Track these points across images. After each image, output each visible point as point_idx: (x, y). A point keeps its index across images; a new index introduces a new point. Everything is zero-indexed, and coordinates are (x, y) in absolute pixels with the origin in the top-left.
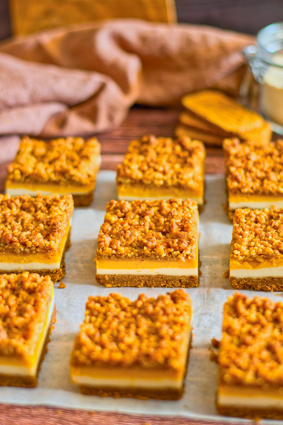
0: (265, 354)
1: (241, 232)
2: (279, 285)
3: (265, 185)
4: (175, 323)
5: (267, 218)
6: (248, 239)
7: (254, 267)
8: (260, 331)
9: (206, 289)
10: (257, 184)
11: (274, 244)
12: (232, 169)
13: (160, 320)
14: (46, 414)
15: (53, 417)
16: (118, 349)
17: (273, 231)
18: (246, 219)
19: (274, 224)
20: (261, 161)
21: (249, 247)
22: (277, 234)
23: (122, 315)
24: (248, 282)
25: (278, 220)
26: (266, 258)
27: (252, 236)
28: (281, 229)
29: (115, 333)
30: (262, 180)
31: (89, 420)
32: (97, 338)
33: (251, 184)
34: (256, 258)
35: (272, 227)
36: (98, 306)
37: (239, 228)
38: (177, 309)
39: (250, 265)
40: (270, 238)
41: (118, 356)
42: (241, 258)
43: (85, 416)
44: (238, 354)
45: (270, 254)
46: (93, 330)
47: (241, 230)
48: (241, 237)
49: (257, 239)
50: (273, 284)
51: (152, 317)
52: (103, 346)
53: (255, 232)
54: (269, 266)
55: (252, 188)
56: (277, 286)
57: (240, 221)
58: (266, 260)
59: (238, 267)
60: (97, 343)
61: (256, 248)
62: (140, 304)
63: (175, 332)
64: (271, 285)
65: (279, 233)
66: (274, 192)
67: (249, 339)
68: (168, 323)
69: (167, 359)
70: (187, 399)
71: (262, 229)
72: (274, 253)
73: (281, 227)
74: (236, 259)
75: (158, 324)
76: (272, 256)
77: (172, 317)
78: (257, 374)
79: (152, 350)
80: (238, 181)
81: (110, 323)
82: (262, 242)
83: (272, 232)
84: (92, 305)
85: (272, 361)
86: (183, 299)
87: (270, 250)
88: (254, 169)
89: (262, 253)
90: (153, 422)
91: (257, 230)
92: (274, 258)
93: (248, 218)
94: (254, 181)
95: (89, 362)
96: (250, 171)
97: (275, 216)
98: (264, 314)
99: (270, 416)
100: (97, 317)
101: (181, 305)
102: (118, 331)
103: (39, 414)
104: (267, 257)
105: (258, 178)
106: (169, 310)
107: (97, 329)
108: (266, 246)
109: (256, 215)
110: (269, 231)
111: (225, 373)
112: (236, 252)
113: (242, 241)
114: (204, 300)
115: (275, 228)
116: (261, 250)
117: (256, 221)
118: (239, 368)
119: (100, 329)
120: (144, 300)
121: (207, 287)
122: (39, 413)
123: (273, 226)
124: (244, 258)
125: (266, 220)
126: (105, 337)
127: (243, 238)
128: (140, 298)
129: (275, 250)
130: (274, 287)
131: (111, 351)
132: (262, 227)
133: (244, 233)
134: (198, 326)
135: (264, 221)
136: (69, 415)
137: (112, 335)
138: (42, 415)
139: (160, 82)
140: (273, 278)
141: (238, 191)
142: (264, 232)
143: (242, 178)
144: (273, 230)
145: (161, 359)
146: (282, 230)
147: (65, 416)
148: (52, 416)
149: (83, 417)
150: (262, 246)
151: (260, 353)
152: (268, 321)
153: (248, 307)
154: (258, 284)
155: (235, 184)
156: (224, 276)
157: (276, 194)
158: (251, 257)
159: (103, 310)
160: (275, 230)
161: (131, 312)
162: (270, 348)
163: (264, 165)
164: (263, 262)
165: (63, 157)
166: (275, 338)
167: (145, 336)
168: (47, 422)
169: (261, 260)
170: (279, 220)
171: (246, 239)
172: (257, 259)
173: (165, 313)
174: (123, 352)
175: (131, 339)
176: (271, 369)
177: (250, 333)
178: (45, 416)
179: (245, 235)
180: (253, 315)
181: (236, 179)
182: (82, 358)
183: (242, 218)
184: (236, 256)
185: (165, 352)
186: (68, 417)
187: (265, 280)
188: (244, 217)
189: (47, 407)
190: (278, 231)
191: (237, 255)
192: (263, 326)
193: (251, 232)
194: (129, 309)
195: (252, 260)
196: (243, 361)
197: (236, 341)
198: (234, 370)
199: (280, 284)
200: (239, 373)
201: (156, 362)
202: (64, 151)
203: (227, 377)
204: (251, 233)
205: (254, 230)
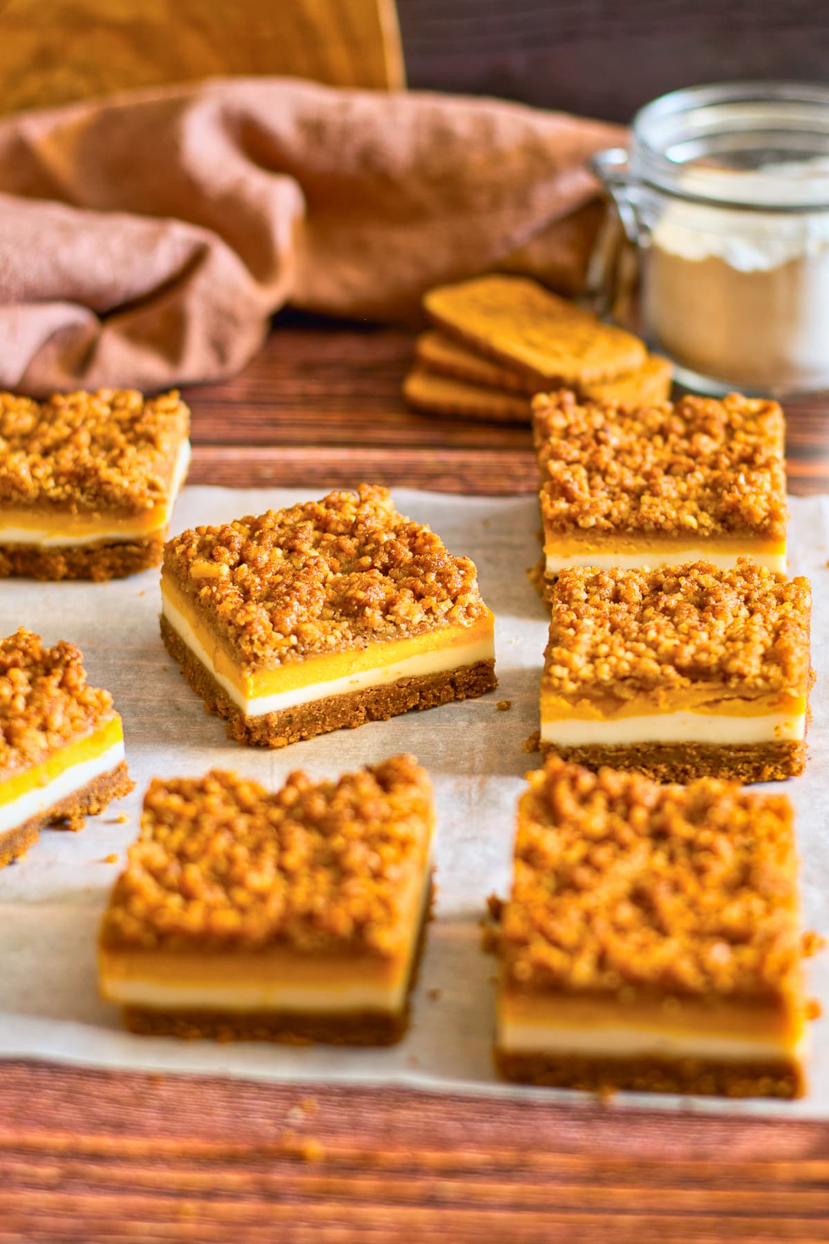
0: (627, 913)
1: (572, 621)
2: (676, 767)
3: (644, 508)
4: (385, 839)
5: (647, 589)
6: (590, 639)
7: (608, 714)
8: (615, 856)
9: (478, 779)
10: (624, 504)
11: (662, 650)
12: (556, 467)
13: (344, 831)
14: (31, 1079)
15: (50, 1087)
16: (228, 903)
17: (663, 620)
18: (587, 592)
19: (665, 603)
20: (637, 448)
21: (593, 658)
22: (672, 626)
23: (242, 823)
24: (590, 757)
25: (676, 595)
26: (640, 689)
27: (603, 631)
28: (683, 614)
29: (223, 865)
30: (636, 495)
31: (150, 1094)
32: (173, 874)
33: (605, 505)
34: (612, 687)
35: (661, 612)
36: (175, 801)
37: (569, 612)
38: (392, 807)
39: (597, 708)
40: (652, 634)
41: (228, 920)
42: (571, 687)
43: (138, 1086)
44: (553, 912)
45: (651, 675)
46: (159, 857)
47: (574, 616)
48: (571, 632)
49: (617, 638)
50: (661, 763)
51: (322, 826)
52: (188, 896)
53: (610, 622)
54: (646, 712)
55: (608, 516)
56: (673, 769)
57: (571, 595)
58: (642, 694)
59: (563, 715)
60: (170, 889)
61: (613, 660)
62: (290, 796)
63: (383, 860)
64: (655, 766)
65: (676, 626)
66: (669, 525)
67: (583, 875)
68: (366, 839)
69: (361, 926)
70: (417, 1041)
71: (633, 617)
72: (662, 674)
73: (683, 610)
74: (558, 691)
75: (338, 842)
76: (657, 683)
77: (375, 825)
78: (602, 961)
79: (320, 902)
80: (570, 499)
81: (208, 840)
82: (629, 644)
83: (657, 620)
84: (160, 799)
85: (644, 930)
86: (409, 781)
87: (650, 666)
88: (614, 467)
89: (627, 674)
90: (323, 1097)
91: (618, 618)
92: (662, 687)
93: (593, 589)
94: (613, 497)
95: (149, 938)
96: (604, 473)
97: (668, 584)
98: (627, 818)
99: (639, 1081)
100: (172, 827)
101: (404, 797)
102: (231, 860)
103: (12, 1080)
104: (643, 686)
105: (625, 490)
106: (369, 808)
107: (172, 855)
108: (639, 655)
109: (616, 582)
110: (650, 619)
111: (519, 959)
112: (558, 671)
113: (575, 642)
114: (470, 804)
115: (666, 611)
116: (625, 667)
117: (617, 598)
118: (555, 944)
119: (182, 856)
120: (302, 785)
121: (479, 773)
122: (12, 1078)
123: (661, 608)
124: (579, 688)
125: (644, 596)
126: (195, 873)
127: (576, 635)
128: (291, 781)
129: (664, 666)
130: (664, 770)
131: (210, 909)
132: (632, 611)
133: (581, 623)
134: (452, 868)
135: (637, 597)
136: (93, 1081)
137: (213, 869)
138: (20, 1085)
139: (360, 250)
140: (659, 747)
141: (570, 525)
142: (636, 623)
143: (581, 489)
144: (661, 617)
145: (344, 925)
146: (685, 618)
147: (84, 1084)
148: (45, 1085)
149: (132, 1088)
150: (630, 656)
151: (612, 908)
152: (638, 834)
153: (585, 800)
154: (619, 763)
155: (562, 505)
156: (527, 747)
157: (675, 533)
158: (598, 684)
159: (190, 810)
160: (666, 618)
161: (266, 815)
162: (640, 898)
163: (644, 456)
164: (632, 698)
165: (84, 438)
166: (656, 875)
167: (304, 871)
168: (35, 1100)
169: (626, 694)
170: (679, 594)
171: (585, 638)
172: (616, 691)
173: (359, 814)
174: (242, 910)
175: (263, 878)
176: (643, 947)
177: (587, 861)
178: (27, 1085)
179: (583, 629)
180: (597, 819)
181: (564, 492)
182: (132, 927)
183: (578, 588)
184: (556, 682)
185: (356, 907)
186: (92, 1087)
187: (638, 750)
188: (581, 585)
189: (33, 1064)
190: (676, 619)
191: (560, 679)
192: (623, 847)
193: (601, 621)
194: (260, 809)
195: (600, 694)
196: (567, 928)
197: (549, 882)
198: (541, 951)
199: (679, 763)
200: (556, 959)
201: (332, 933)
202: (84, 422)
203: (523, 968)
204: (601, 626)
205: (610, 620)
